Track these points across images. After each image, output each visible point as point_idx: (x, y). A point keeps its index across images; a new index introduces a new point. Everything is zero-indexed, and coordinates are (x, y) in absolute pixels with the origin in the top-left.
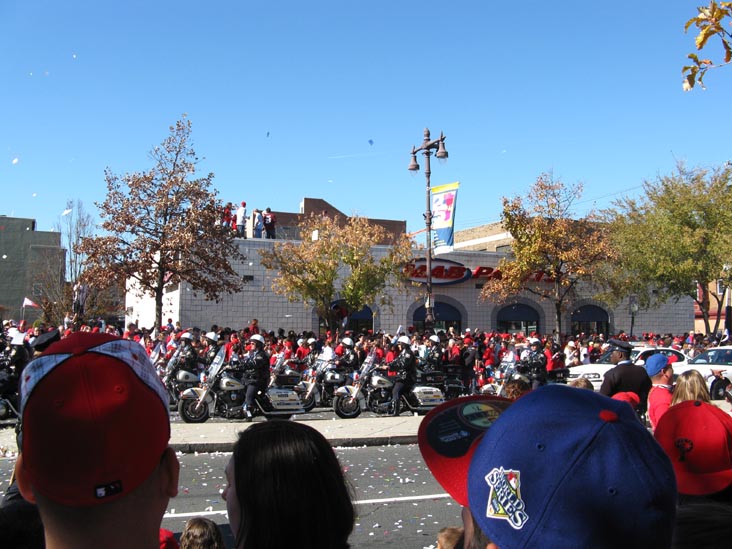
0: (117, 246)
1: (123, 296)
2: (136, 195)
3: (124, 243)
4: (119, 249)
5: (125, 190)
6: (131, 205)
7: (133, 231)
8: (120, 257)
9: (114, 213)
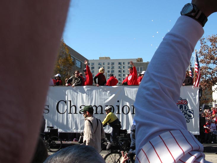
0: (207, 71)
1: (211, 94)
2: (214, 46)
3: (210, 69)
4: (208, 72)
5: (209, 44)
6: (213, 50)
7: (214, 63)
8: (209, 76)
9: (204, 55)
